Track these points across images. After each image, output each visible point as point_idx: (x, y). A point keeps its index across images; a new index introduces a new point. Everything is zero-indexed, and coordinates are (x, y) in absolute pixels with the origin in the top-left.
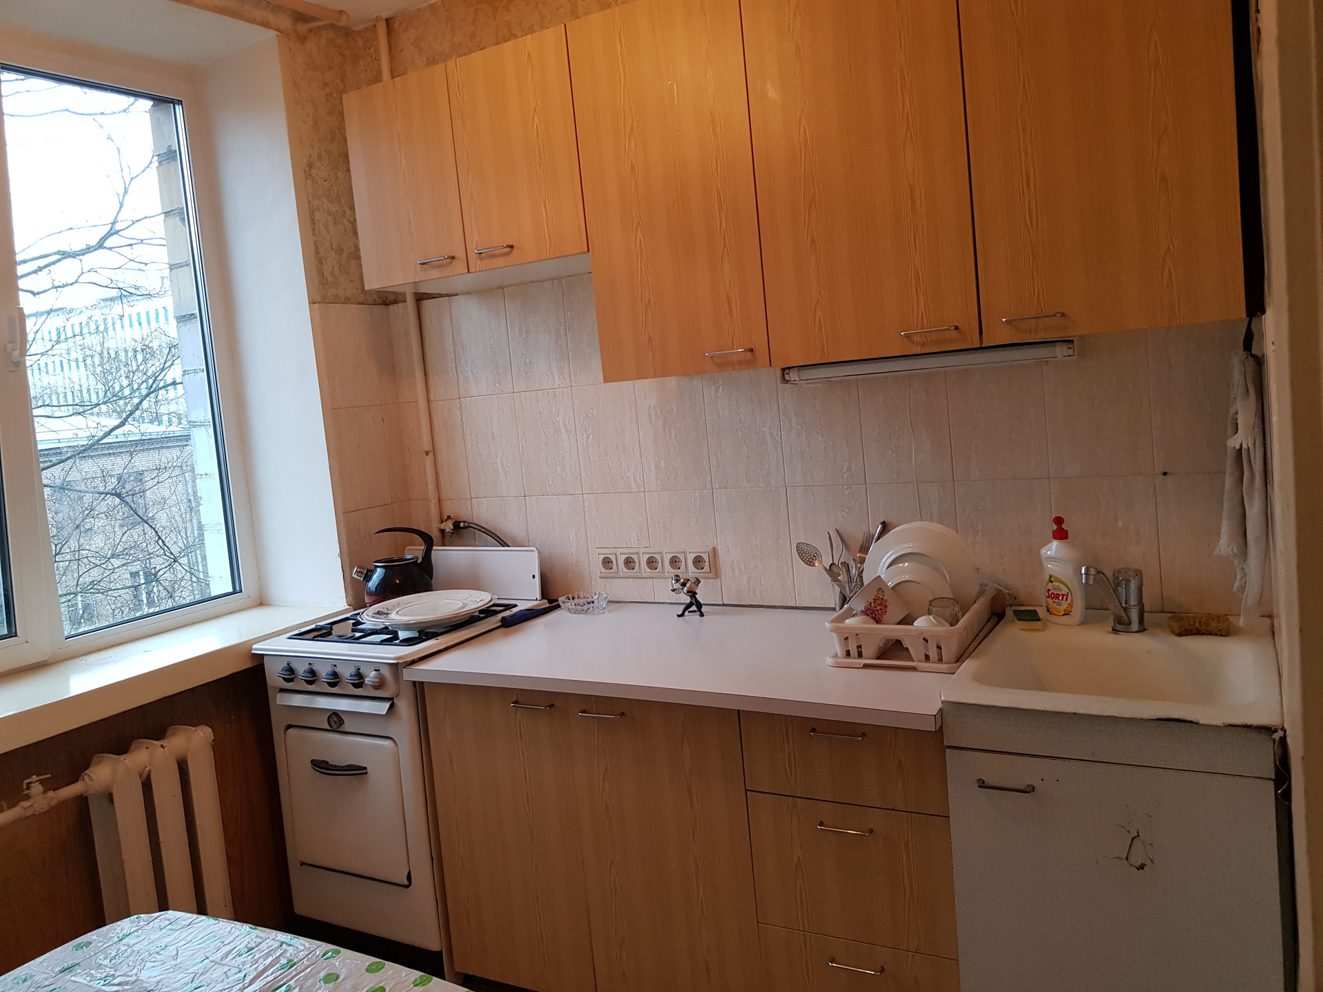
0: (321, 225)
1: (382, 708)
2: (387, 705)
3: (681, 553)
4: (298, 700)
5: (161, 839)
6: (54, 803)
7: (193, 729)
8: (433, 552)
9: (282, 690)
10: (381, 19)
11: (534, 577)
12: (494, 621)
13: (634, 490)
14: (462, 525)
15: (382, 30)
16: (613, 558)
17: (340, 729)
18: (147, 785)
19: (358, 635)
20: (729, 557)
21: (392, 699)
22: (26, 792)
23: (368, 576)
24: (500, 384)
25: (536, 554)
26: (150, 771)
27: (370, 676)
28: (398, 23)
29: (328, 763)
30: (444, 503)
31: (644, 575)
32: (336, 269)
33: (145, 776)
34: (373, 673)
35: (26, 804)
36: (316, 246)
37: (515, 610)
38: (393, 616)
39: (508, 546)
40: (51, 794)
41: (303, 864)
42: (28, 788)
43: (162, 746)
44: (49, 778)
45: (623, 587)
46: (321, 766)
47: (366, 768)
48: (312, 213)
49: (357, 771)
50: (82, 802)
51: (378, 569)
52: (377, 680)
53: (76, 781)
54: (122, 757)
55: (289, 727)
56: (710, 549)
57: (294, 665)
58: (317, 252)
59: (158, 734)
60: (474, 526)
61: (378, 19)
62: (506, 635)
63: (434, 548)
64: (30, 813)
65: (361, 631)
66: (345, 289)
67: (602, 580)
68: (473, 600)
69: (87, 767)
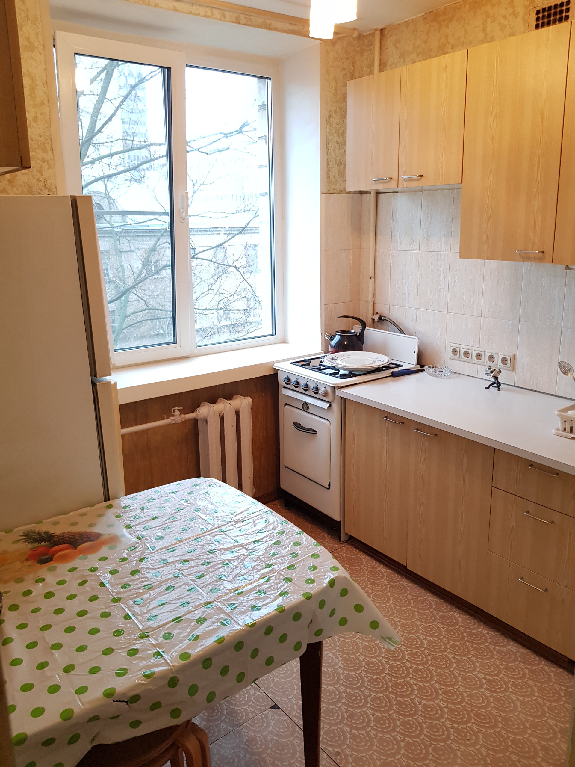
0: (331, 150)
1: (326, 406)
2: (328, 405)
3: (495, 353)
4: (290, 393)
5: (226, 444)
6: (183, 420)
7: (244, 398)
8: (365, 330)
9: (284, 387)
10: (378, 30)
11: (414, 352)
12: (388, 372)
13: (475, 315)
14: (383, 318)
15: (377, 36)
16: (458, 349)
17: (307, 411)
18: (222, 419)
19: (322, 367)
20: (522, 360)
21: (331, 402)
22: (173, 413)
23: (332, 338)
24: (413, 245)
25: (417, 341)
26: (224, 413)
27: (322, 390)
28: (387, 32)
29: (300, 425)
30: (376, 305)
31: (473, 362)
32: (337, 175)
33: (221, 415)
34: (323, 389)
35: (172, 418)
36: (328, 162)
37: (401, 368)
38: (339, 362)
39: (405, 334)
40: (183, 416)
41: (286, 467)
42: (174, 412)
43: (230, 404)
44: (182, 409)
45: (461, 366)
46: (297, 426)
47: (316, 431)
48: (328, 143)
49: (312, 432)
50: (195, 421)
51: (337, 336)
52: (324, 393)
53: (193, 412)
54: (213, 405)
55: (286, 404)
56: (512, 354)
57: (290, 377)
58: (328, 165)
59: (229, 397)
60: (389, 320)
61: (376, 30)
62: (393, 381)
63: (366, 328)
64: (174, 422)
65: (323, 366)
66: (340, 185)
67: (451, 360)
68: (380, 360)
69: (199, 407)
